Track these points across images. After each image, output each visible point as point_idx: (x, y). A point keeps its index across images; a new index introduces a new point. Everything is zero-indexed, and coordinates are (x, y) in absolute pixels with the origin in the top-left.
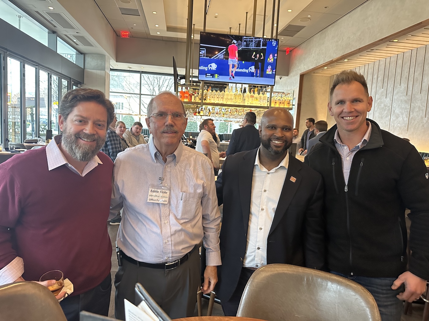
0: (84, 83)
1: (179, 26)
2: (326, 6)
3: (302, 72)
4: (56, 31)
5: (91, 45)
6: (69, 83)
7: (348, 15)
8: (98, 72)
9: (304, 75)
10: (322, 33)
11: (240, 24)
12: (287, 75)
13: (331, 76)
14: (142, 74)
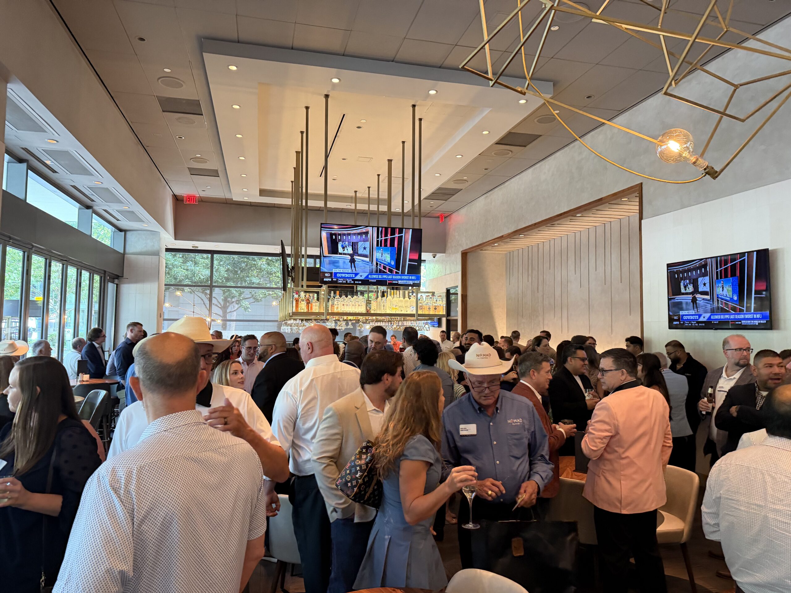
0: (124, 277)
1: (278, 188)
2: (486, 168)
3: (465, 249)
4: (91, 205)
5: (141, 221)
6: (103, 278)
7: (518, 177)
8: (148, 258)
9: (469, 254)
10: (486, 197)
11: (369, 188)
12: (444, 251)
13: (506, 254)
14: (215, 256)
